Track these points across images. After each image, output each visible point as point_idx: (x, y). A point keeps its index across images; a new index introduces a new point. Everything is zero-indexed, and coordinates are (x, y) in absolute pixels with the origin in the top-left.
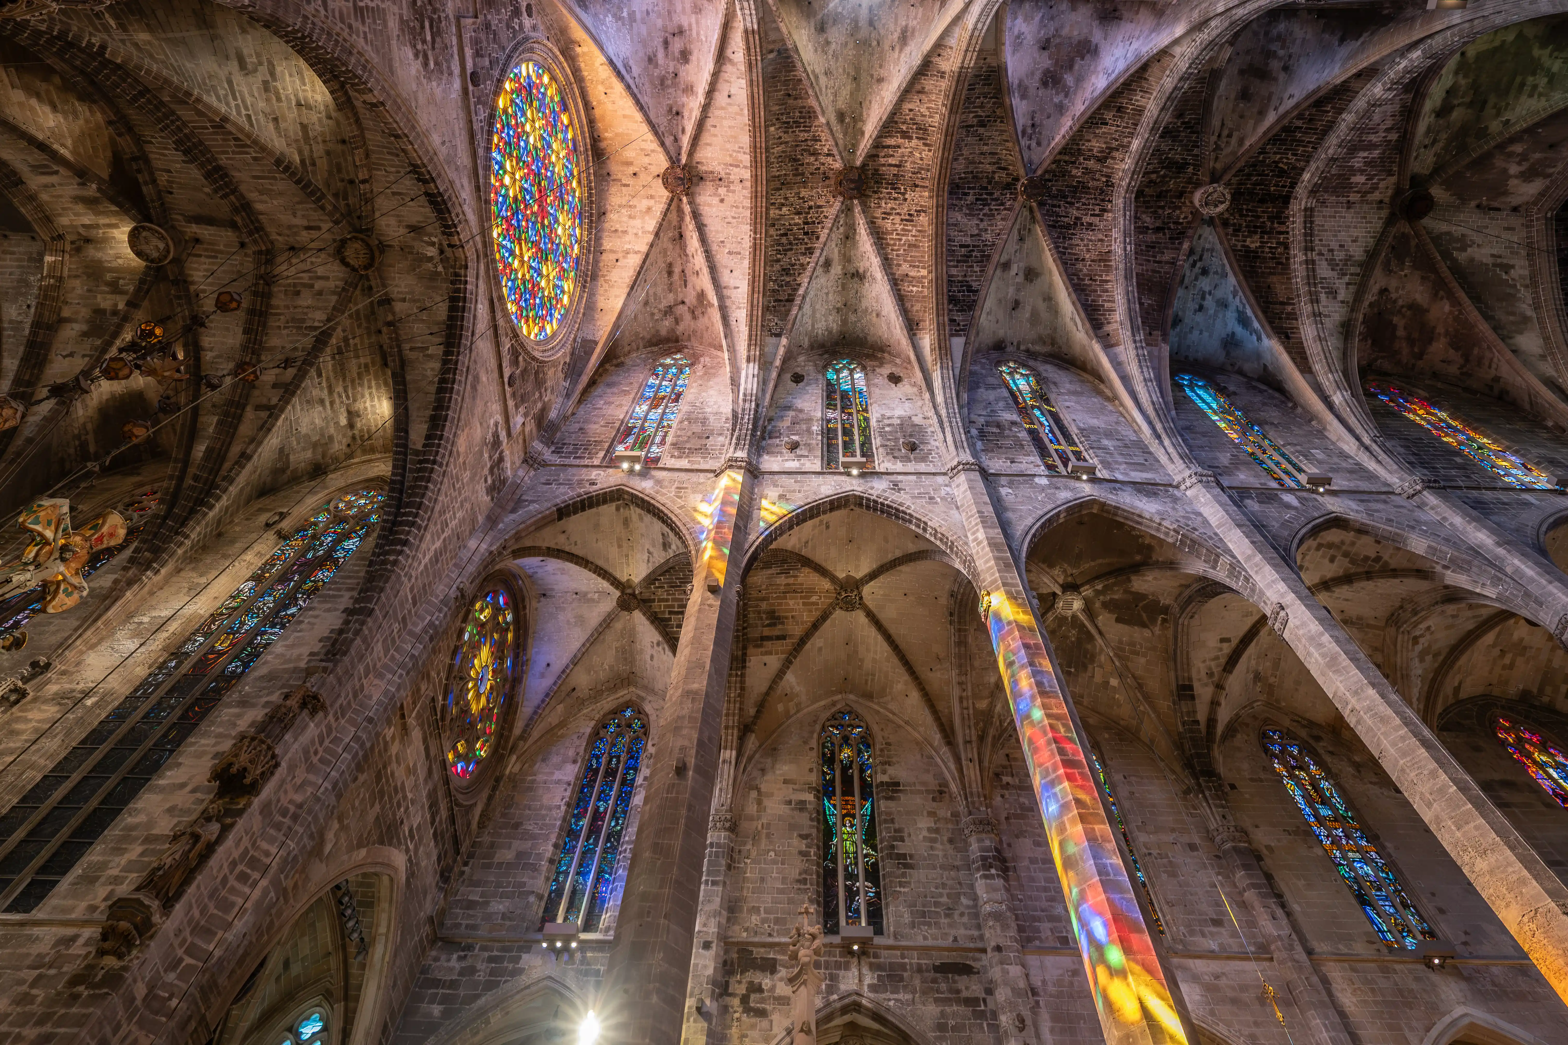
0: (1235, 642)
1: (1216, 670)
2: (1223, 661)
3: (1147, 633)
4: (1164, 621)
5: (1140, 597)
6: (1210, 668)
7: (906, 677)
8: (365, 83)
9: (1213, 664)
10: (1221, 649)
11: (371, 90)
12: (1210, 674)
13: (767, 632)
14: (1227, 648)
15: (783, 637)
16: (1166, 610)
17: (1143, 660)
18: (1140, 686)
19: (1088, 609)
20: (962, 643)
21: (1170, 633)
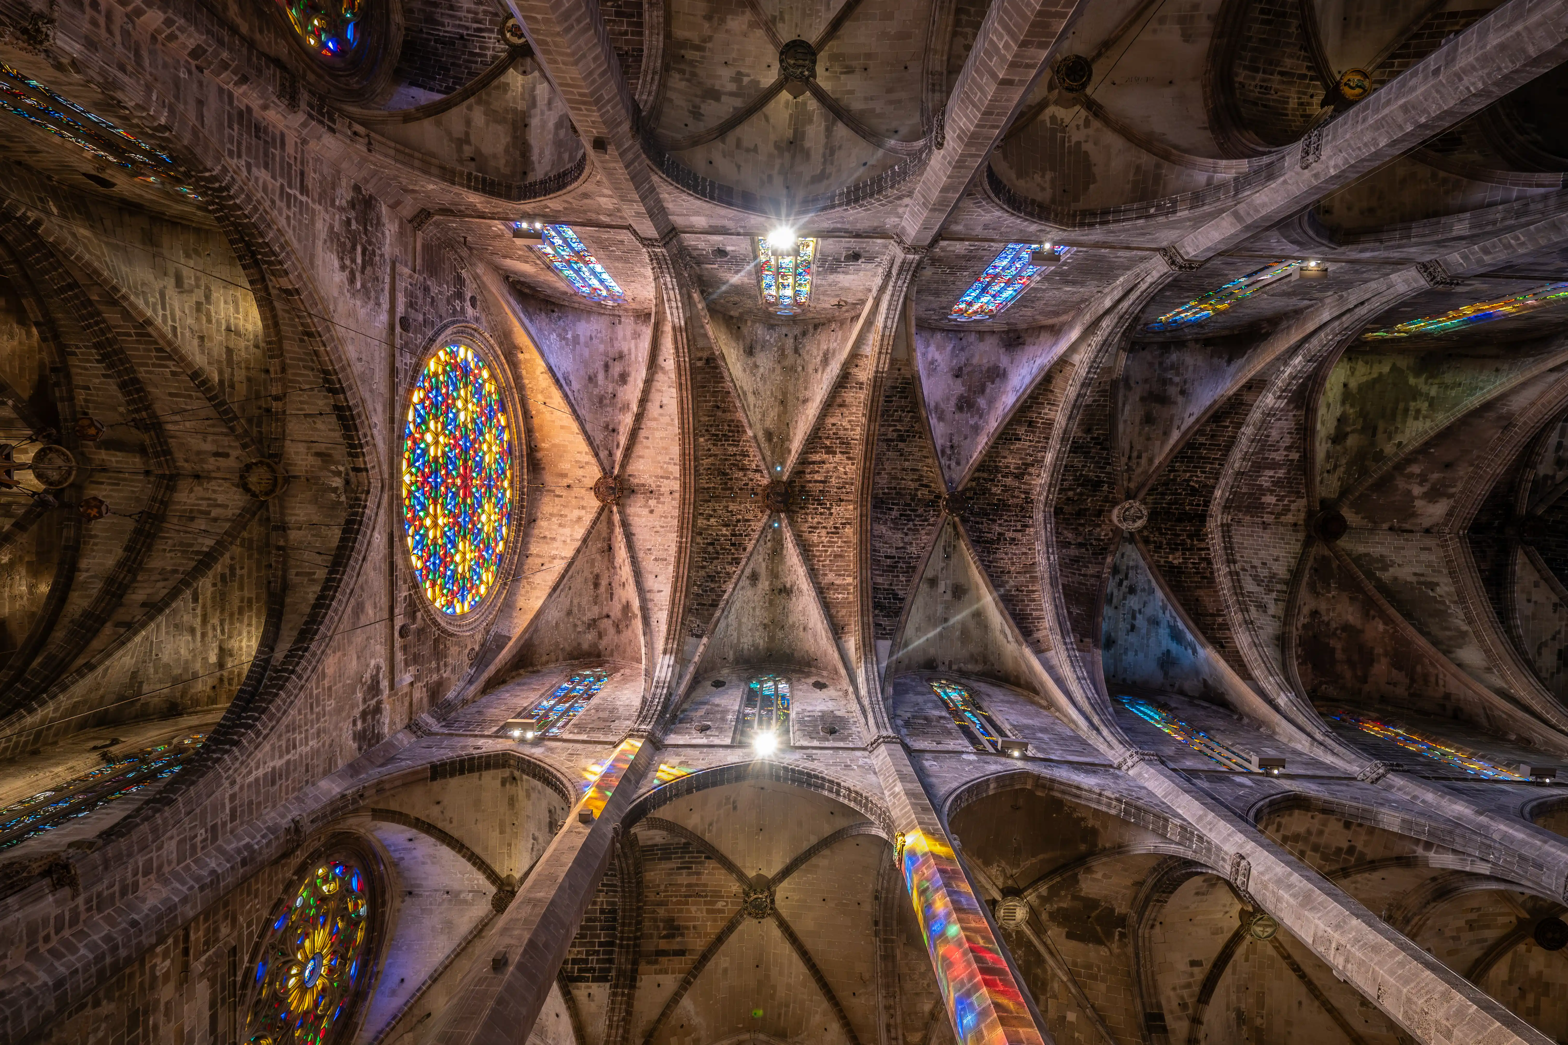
0: (1207, 966)
1: (1190, 1001)
2: (1196, 989)
3: (1104, 951)
4: (1122, 935)
5: (1091, 904)
6: (1182, 998)
7: (825, 1005)
8: (281, 263)
9: (1185, 993)
10: (1192, 975)
11: (286, 273)
12: (1184, 1006)
13: (663, 945)
14: (1199, 974)
15: (681, 953)
16: (1122, 921)
17: (1102, 987)
18: (1102, 1019)
19: (1034, 919)
20: (888, 957)
21: (1130, 950)
